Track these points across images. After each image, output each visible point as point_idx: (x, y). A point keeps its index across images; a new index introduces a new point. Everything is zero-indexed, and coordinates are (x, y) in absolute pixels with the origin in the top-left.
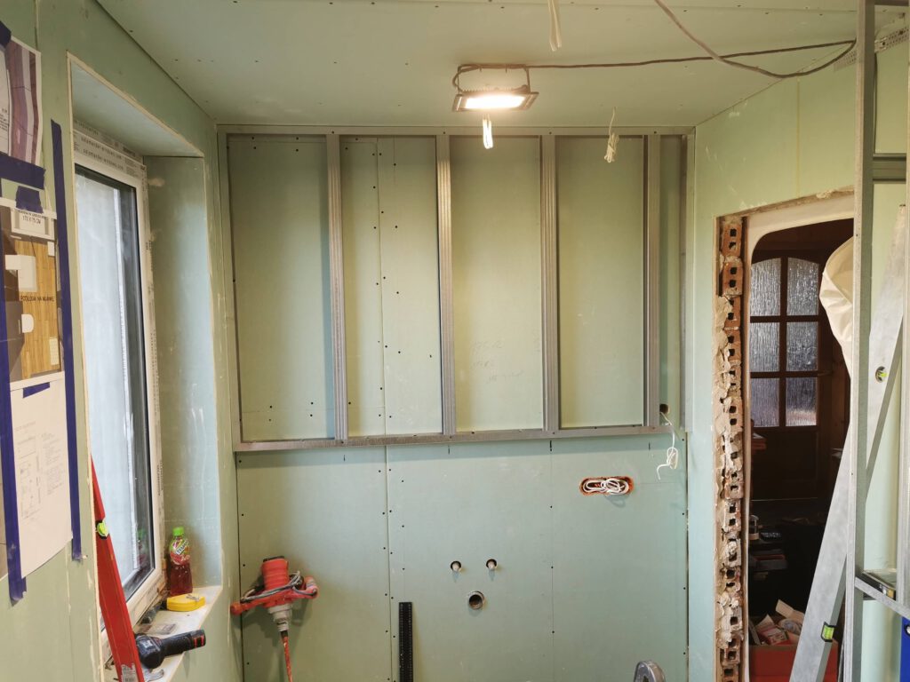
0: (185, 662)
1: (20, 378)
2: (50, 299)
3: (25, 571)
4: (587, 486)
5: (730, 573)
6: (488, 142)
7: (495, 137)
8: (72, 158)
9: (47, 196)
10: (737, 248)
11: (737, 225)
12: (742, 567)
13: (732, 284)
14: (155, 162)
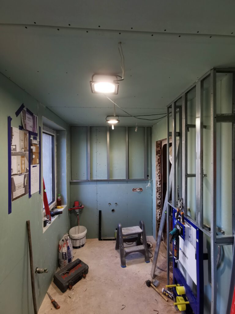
0: (59, 216)
1: (32, 164)
2: (37, 153)
3: (31, 194)
4: (134, 190)
5: (159, 206)
6: (113, 128)
7: (114, 127)
8: (42, 130)
9: (38, 138)
10: (160, 147)
11: (159, 143)
12: (161, 205)
13: (159, 153)
14: (58, 131)
